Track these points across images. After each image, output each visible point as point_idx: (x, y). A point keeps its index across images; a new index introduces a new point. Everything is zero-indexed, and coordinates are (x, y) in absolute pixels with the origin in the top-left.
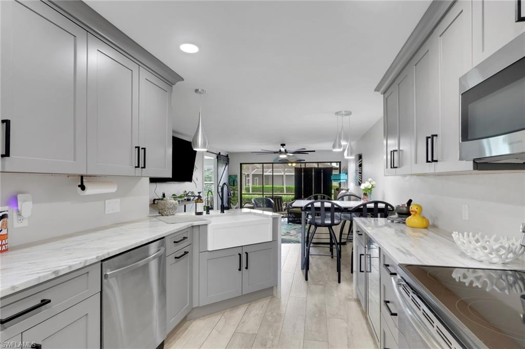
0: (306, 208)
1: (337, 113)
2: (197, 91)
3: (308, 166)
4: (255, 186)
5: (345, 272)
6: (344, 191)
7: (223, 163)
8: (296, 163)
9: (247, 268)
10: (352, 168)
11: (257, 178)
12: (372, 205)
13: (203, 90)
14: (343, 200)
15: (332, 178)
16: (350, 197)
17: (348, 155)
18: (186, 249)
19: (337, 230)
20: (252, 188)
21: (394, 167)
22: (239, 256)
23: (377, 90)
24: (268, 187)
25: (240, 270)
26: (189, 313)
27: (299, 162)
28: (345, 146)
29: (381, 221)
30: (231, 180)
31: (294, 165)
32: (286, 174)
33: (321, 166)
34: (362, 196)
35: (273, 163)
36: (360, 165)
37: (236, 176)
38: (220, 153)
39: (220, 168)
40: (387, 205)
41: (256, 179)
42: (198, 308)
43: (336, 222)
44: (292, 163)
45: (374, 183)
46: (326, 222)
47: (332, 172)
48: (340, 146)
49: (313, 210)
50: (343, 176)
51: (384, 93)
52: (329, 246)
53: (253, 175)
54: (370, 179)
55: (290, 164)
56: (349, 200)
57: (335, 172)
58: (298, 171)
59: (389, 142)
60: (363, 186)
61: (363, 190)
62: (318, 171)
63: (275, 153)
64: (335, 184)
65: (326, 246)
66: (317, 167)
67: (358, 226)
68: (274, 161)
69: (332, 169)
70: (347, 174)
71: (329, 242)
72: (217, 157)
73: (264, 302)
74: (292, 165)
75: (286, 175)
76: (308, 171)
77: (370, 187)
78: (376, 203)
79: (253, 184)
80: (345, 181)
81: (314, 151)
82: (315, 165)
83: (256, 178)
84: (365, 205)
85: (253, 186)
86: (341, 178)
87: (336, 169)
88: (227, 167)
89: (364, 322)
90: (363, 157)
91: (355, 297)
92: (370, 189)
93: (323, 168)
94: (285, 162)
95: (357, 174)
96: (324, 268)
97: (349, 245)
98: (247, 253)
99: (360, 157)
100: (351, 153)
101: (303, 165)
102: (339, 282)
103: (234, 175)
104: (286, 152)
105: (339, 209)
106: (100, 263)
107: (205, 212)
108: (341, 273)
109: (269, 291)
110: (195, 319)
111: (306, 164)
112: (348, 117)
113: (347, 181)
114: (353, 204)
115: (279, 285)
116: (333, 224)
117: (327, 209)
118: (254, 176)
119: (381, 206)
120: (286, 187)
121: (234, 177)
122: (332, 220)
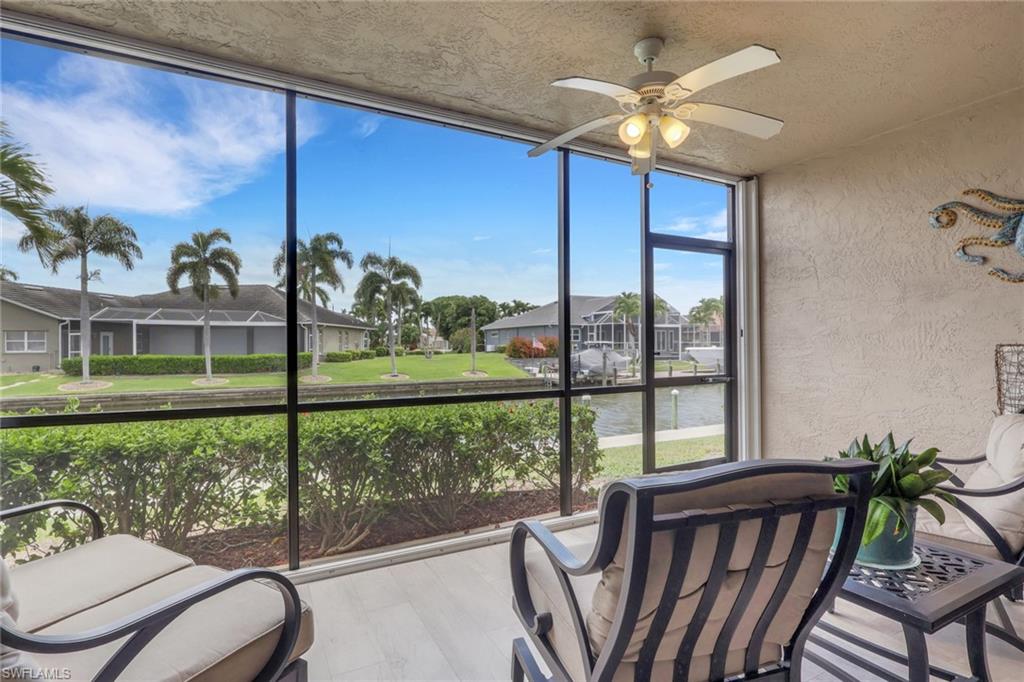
4: (102, 356)
11: (111, 335)
20: (92, 361)
24: (151, 360)
32: (212, 323)
41: (106, 339)
53: (94, 324)
75: (212, 327)
79: (95, 349)
83: (102, 334)
85: (95, 356)
118: (97, 327)
120: (213, 359)
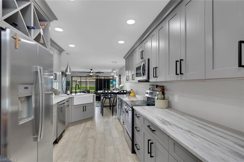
0: (103, 93)
1: (112, 62)
2: (67, 54)
3: (101, 78)
5: (114, 113)
6: (114, 88)
7: (64, 76)
8: (96, 76)
9: (85, 111)
10: (117, 79)
12: (122, 92)
13: (69, 54)
14: (114, 90)
15: (110, 83)
16: (116, 89)
17: (116, 76)
18: (68, 104)
19: (112, 99)
21: (133, 80)
22: (83, 107)
23: (124, 58)
25: (83, 111)
26: (68, 125)
27: (97, 76)
28: (115, 73)
29: (125, 95)
30: (67, 84)
31: (95, 77)
33: (105, 78)
34: (120, 89)
35: (86, 76)
36: (120, 79)
37: (70, 82)
38: (63, 72)
39: (63, 78)
40: (127, 91)
41: (74, 83)
42: (71, 123)
43: (112, 97)
44: (94, 76)
45: (123, 85)
46: (109, 97)
47: (110, 80)
48: (113, 73)
49: (105, 93)
50: (114, 82)
51: (126, 59)
52: (109, 107)
54: (122, 84)
55: (93, 77)
56: (116, 90)
57: (111, 81)
58: (97, 80)
59: (129, 72)
60: (120, 86)
61: (121, 87)
62: (105, 80)
63: (88, 73)
64: (111, 85)
65: (108, 107)
66: (104, 78)
67: (118, 97)
68: (87, 75)
69: (110, 79)
70: (115, 81)
71: (109, 105)
72: (62, 73)
73: (91, 121)
74: (94, 77)
75: (89, 81)
76: (101, 80)
77: (122, 86)
78: (123, 91)
80: (115, 84)
81: (104, 73)
82: (103, 78)
84: (120, 91)
86: (114, 83)
87: (112, 79)
88: (66, 77)
89: (119, 122)
90: (121, 76)
91: (117, 118)
92: (122, 87)
93: (107, 79)
94: (91, 76)
95: (119, 82)
96: (108, 113)
97: (116, 106)
98: (85, 106)
99: (120, 76)
100: (117, 75)
101: (98, 78)
102: (113, 115)
103: (69, 81)
104: (93, 73)
105: (113, 93)
106: (57, 104)
107: (70, 94)
108: (114, 114)
109: (92, 118)
110: (69, 127)
111: (100, 77)
112: (116, 63)
113: (116, 84)
114: (117, 91)
115: (95, 117)
116: (111, 97)
117: (109, 93)
119: (125, 92)
120: (89, 87)
121: (69, 82)
122: (111, 96)
